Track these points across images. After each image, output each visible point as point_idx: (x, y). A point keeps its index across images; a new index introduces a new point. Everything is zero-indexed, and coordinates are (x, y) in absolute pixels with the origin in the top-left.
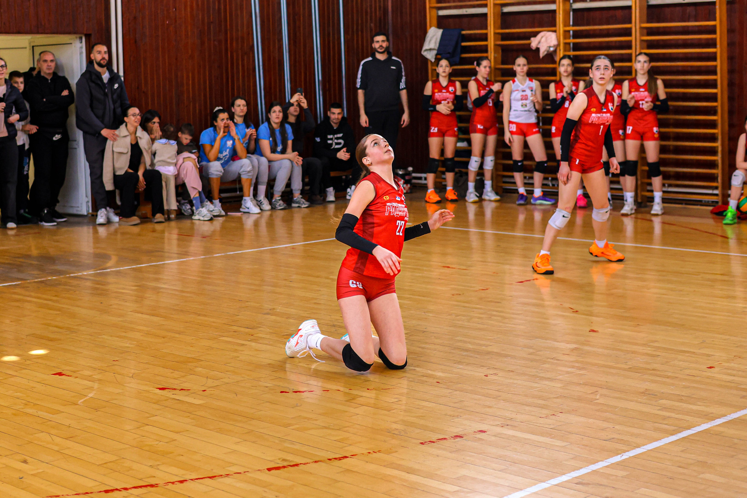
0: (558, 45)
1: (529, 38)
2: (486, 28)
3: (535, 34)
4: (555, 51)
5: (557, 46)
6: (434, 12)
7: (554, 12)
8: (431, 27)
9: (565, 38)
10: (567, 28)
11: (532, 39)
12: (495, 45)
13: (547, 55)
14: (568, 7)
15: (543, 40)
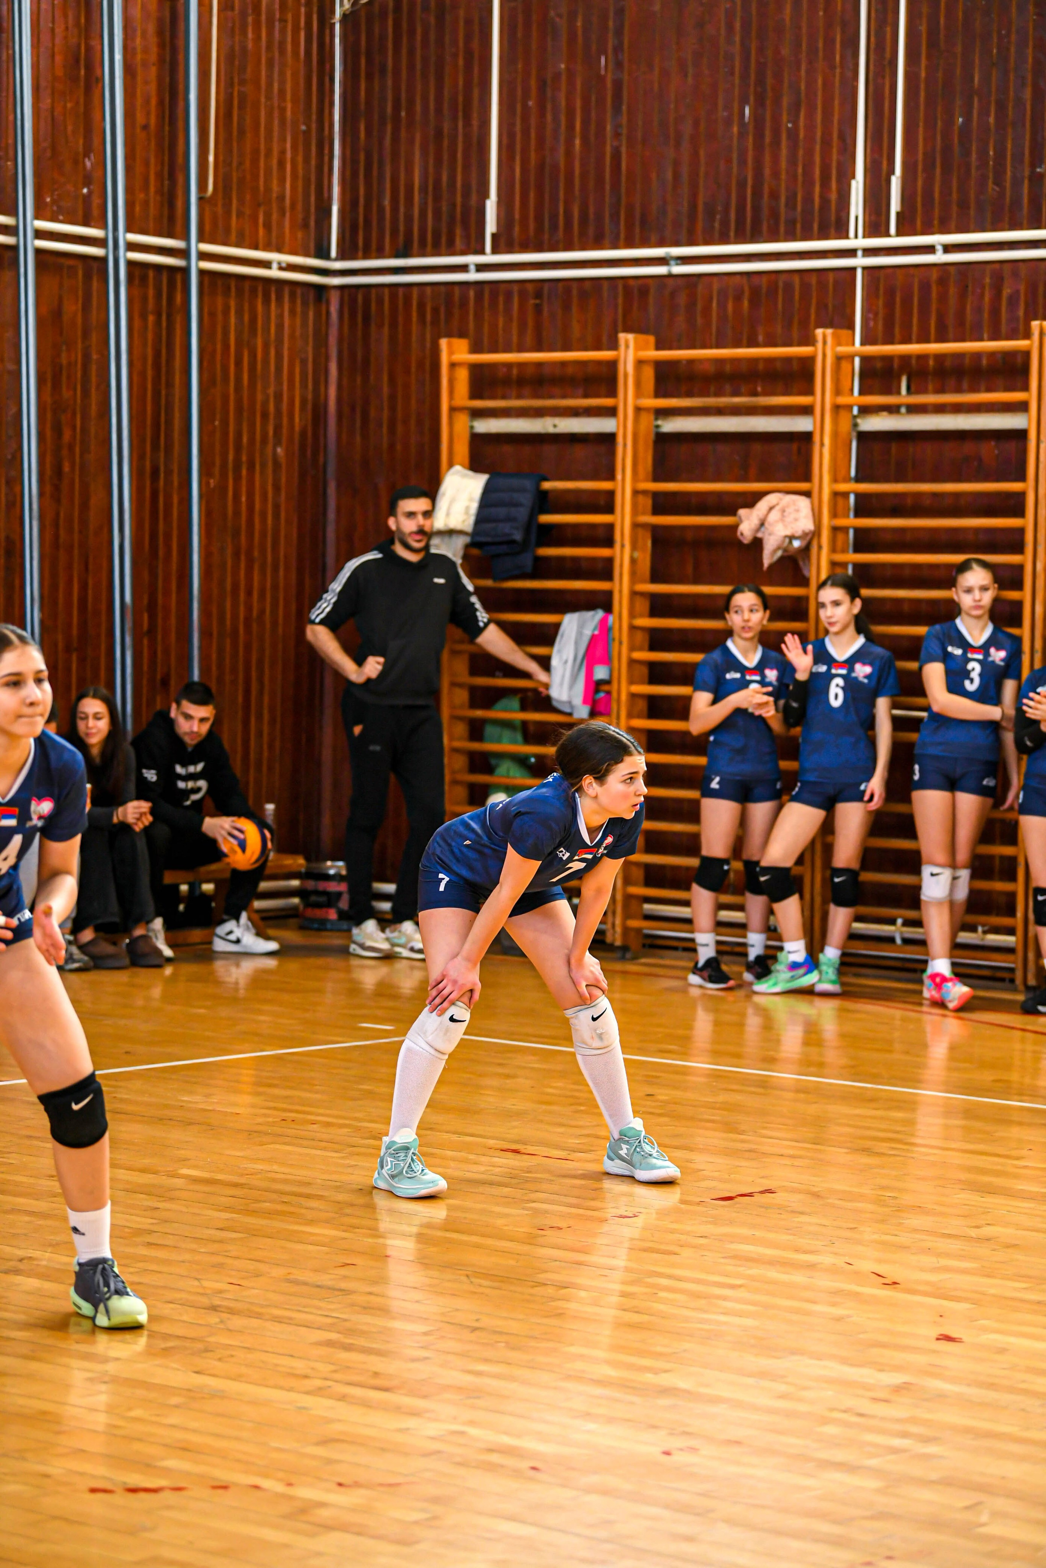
0: (816, 533)
1: (733, 512)
2: (610, 476)
3: (751, 500)
4: (806, 550)
5: (811, 538)
6: (462, 422)
7: (806, 438)
8: (451, 465)
9: (834, 514)
10: (843, 487)
11: (742, 512)
12: (635, 526)
13: (781, 559)
14: (845, 425)
15: (774, 516)
